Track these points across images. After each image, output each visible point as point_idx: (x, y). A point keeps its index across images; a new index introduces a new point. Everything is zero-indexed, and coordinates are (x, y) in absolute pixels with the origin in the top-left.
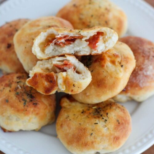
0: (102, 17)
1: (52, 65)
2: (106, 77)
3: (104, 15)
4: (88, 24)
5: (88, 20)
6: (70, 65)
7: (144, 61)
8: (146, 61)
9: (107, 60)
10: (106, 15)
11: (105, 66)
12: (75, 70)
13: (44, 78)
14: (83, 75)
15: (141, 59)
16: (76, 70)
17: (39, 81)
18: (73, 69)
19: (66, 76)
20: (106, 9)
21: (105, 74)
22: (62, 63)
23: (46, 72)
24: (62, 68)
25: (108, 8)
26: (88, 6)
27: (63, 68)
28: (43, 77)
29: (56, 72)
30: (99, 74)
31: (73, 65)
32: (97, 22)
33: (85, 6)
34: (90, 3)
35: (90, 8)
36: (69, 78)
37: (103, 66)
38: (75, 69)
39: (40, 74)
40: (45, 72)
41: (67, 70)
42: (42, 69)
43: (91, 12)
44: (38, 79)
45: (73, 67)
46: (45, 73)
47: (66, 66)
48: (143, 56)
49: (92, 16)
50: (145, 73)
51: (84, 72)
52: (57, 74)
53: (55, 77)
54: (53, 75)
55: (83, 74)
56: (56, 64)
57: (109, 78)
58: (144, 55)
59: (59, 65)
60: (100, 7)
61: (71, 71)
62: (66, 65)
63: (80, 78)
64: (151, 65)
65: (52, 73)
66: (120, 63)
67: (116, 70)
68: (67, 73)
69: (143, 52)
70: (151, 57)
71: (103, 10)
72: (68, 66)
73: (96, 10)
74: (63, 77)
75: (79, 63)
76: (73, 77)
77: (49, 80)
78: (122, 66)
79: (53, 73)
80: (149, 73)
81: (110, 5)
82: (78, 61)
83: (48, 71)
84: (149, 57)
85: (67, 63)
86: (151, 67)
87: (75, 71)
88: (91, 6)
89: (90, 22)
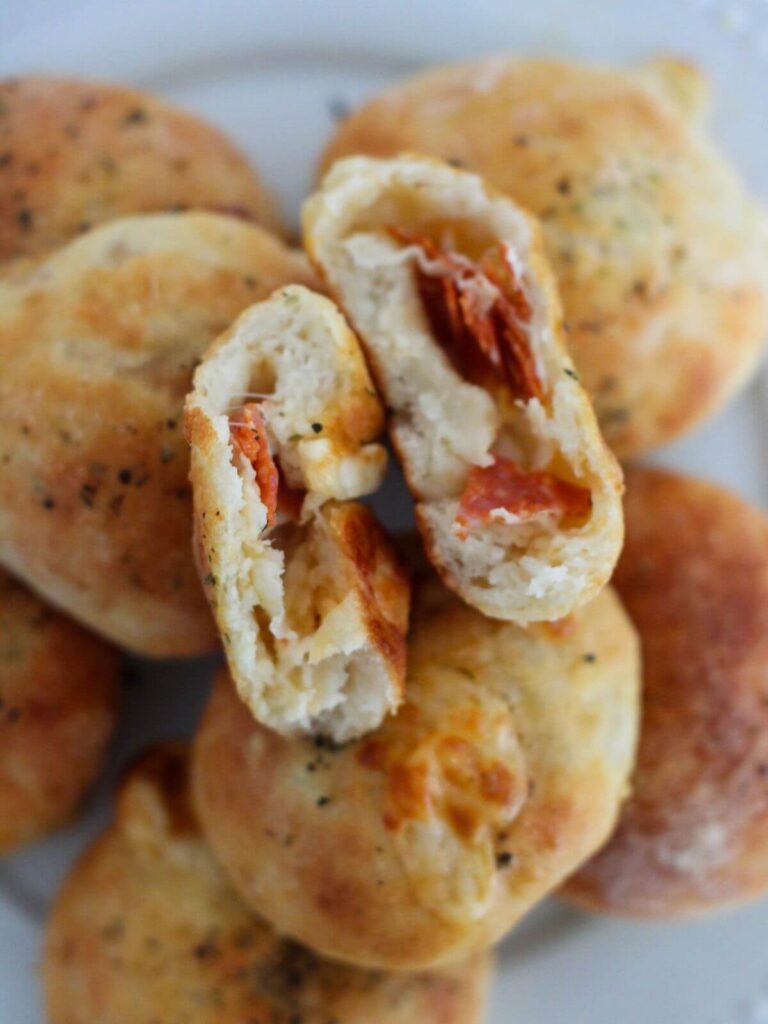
7: (691, 782)
8: (703, 793)
15: (677, 766)
21: (382, 865)
48: (700, 753)
50: (664, 854)
58: (711, 746)
64: (722, 818)
66: (501, 836)
67: (454, 874)
69: (712, 725)
70: (745, 773)
78: (503, 859)
80: (685, 861)
84: (735, 762)
86: (714, 835)
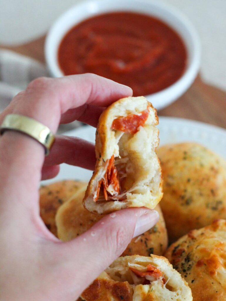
0: (205, 182)
1: (127, 269)
2: (218, 292)
3: (208, 180)
4: (183, 194)
5: (182, 187)
6: (157, 273)
9: (220, 263)
10: (212, 180)
11: (216, 273)
12: (164, 283)
13: (111, 290)
14: (178, 295)
16: (166, 283)
17: (100, 294)
18: (162, 281)
19: (149, 291)
20: (212, 169)
21: (215, 287)
22: (144, 268)
23: (115, 280)
24: (142, 276)
25: (216, 166)
26: (181, 163)
27: (144, 277)
28: (108, 288)
29: (132, 283)
30: (205, 286)
31: (163, 273)
32: (197, 191)
33: (176, 163)
34: (185, 158)
35: (184, 166)
36: (154, 297)
37: (212, 273)
38: (164, 281)
39: (104, 283)
40: (113, 280)
41: (152, 281)
42: (108, 274)
43: (186, 174)
44: (100, 290)
45: (161, 278)
46: (112, 282)
47: (150, 275)
49: (189, 181)
51: (181, 289)
52: (133, 286)
53: (129, 290)
54: (126, 287)
55: (179, 291)
56: (133, 268)
57: (222, 294)
59: (139, 271)
60: (202, 166)
61: (158, 283)
62: (150, 272)
63: (172, 299)
65: (124, 282)
68: (150, 287)
71: (206, 171)
72: (153, 274)
73: (196, 171)
74: (143, 294)
75: (173, 271)
76: (159, 295)
77: (118, 294)
79: (126, 283)
81: (218, 162)
82: (172, 268)
83: (119, 278)
85: (153, 269)
87: (164, 285)
88: (187, 162)
89: (185, 191)
